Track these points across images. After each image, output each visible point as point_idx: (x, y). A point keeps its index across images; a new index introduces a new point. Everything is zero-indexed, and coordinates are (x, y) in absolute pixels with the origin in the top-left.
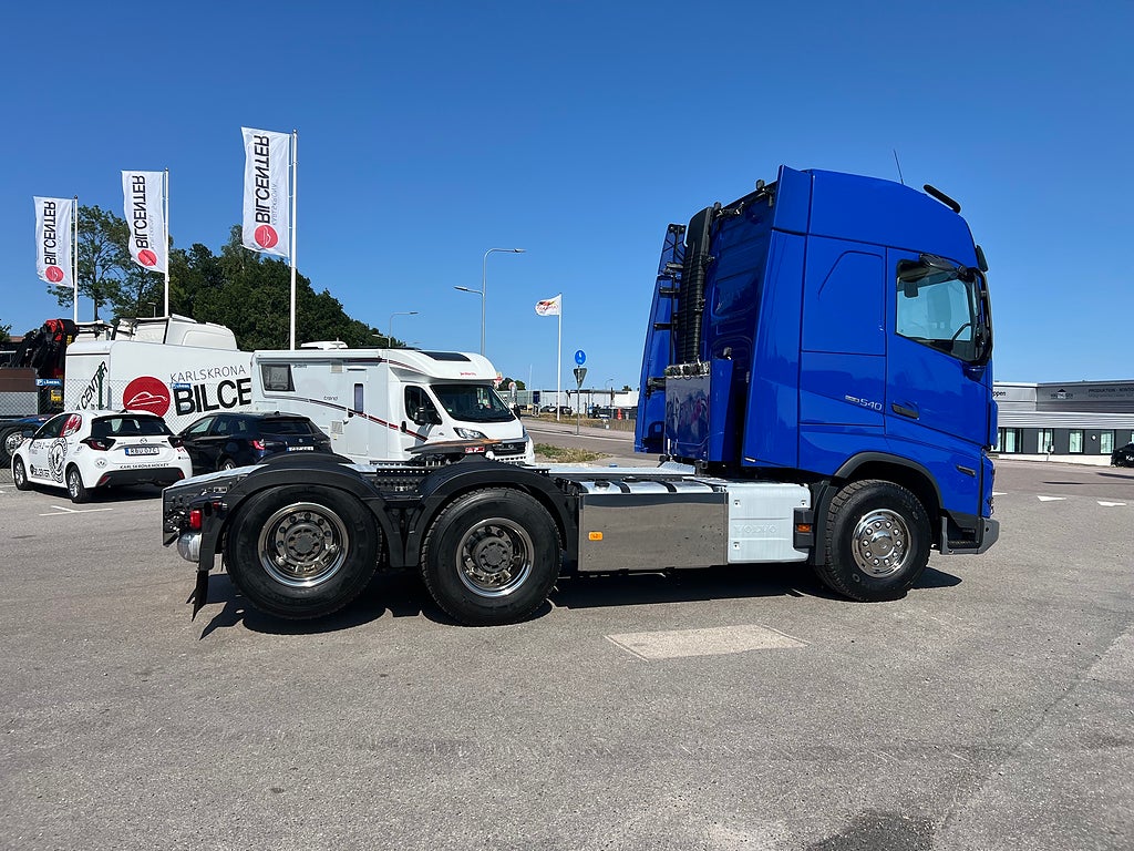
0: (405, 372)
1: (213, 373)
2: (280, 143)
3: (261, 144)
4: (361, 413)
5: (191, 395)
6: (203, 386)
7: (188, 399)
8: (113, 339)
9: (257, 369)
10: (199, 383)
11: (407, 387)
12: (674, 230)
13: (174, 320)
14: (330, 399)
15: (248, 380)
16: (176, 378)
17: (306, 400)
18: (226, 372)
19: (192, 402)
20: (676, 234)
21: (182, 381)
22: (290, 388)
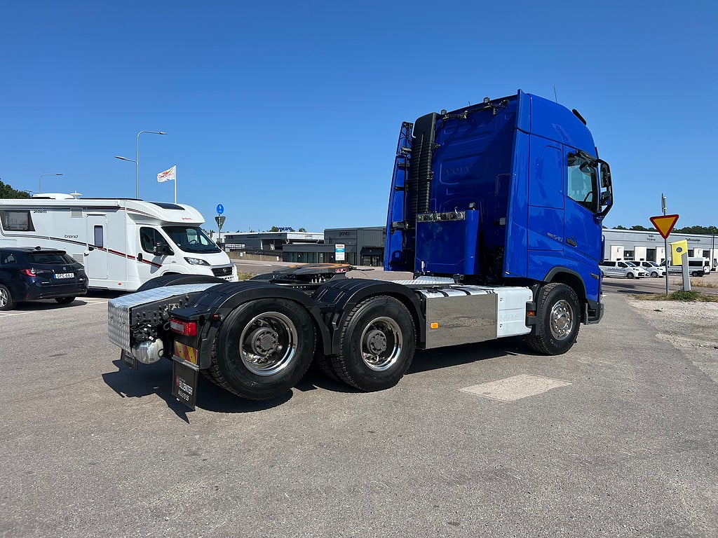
0: (138, 217)
4: (102, 247)
11: (141, 228)
12: (406, 125)
14: (72, 237)
17: (47, 238)
20: (407, 129)
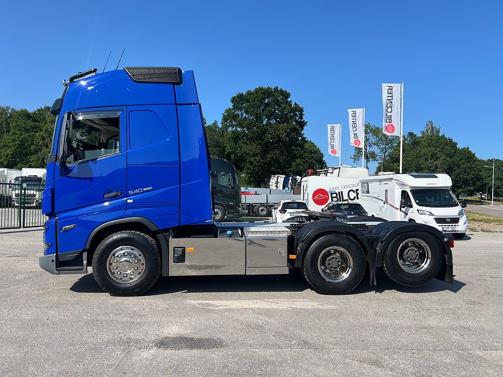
1: (346, 187)
2: (397, 88)
3: (390, 89)
4: (387, 203)
5: (337, 195)
6: (342, 192)
7: (336, 197)
8: (326, 176)
9: (360, 184)
10: (340, 191)
11: (402, 191)
13: (343, 167)
14: (379, 196)
15: (358, 190)
16: (331, 189)
18: (351, 186)
19: (337, 198)
21: (333, 190)
22: (368, 192)
